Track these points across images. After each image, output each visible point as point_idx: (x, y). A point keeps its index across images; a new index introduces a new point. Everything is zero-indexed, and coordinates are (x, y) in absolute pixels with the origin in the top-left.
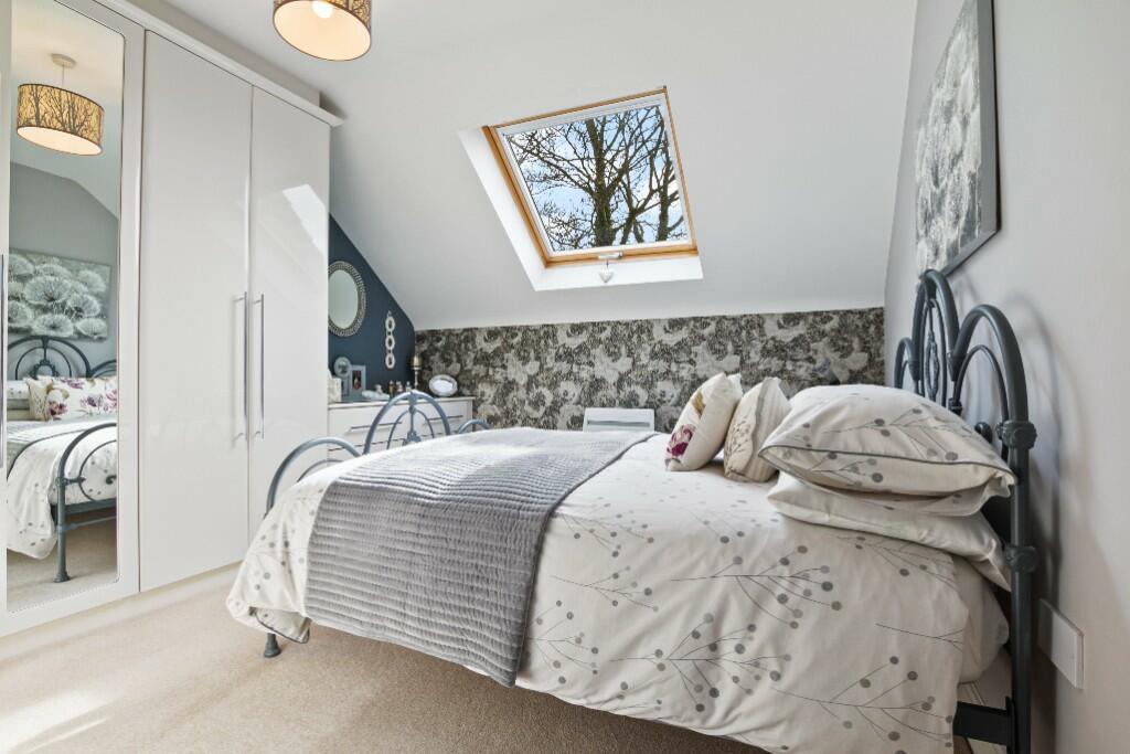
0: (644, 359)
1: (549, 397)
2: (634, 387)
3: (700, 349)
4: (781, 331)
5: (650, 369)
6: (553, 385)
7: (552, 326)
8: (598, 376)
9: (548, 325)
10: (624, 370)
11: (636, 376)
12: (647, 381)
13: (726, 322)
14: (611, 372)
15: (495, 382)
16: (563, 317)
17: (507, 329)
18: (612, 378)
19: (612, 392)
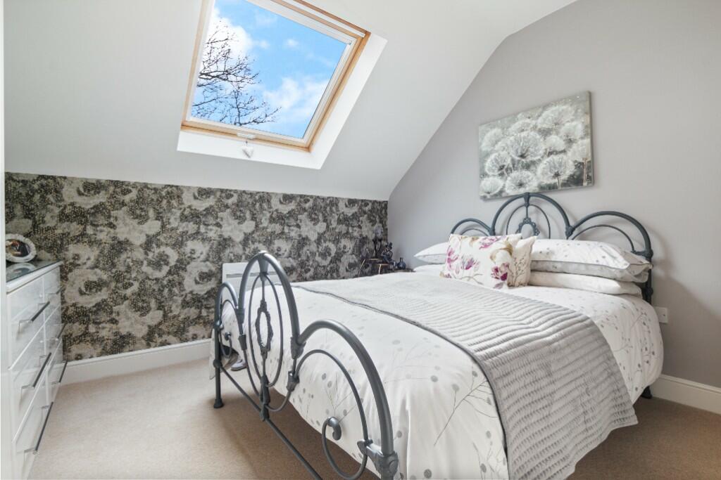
0: (265, 223)
1: (173, 256)
2: (257, 245)
3: (304, 217)
4: (347, 209)
5: (269, 230)
6: (178, 245)
7: (177, 187)
8: (226, 236)
9: (171, 186)
10: (249, 231)
11: (258, 236)
12: (267, 239)
13: (319, 200)
14: (238, 233)
15: (99, 243)
16: (191, 180)
17: (116, 184)
18: (238, 237)
19: (238, 250)
